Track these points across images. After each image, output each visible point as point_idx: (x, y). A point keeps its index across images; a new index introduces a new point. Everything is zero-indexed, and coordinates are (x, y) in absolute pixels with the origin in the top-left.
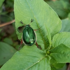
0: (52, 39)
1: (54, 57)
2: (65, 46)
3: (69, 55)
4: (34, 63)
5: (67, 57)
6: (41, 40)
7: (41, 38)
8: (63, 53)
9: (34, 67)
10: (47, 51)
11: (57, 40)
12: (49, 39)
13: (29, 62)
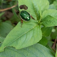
0: (42, 13)
1: (43, 24)
2: (50, 16)
3: (53, 22)
4: (31, 29)
5: (52, 23)
6: (35, 15)
7: (35, 13)
8: (49, 21)
9: (31, 31)
10: (39, 21)
11: (46, 14)
12: (40, 13)
13: (27, 28)
